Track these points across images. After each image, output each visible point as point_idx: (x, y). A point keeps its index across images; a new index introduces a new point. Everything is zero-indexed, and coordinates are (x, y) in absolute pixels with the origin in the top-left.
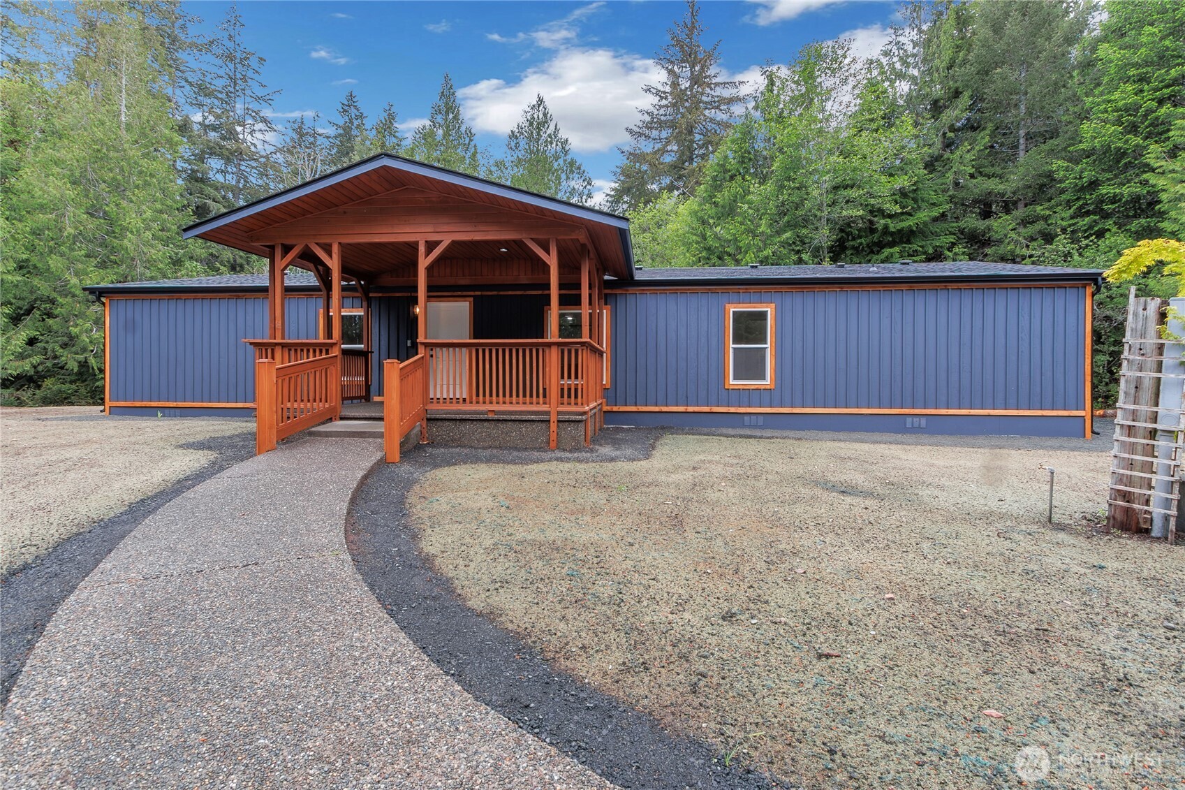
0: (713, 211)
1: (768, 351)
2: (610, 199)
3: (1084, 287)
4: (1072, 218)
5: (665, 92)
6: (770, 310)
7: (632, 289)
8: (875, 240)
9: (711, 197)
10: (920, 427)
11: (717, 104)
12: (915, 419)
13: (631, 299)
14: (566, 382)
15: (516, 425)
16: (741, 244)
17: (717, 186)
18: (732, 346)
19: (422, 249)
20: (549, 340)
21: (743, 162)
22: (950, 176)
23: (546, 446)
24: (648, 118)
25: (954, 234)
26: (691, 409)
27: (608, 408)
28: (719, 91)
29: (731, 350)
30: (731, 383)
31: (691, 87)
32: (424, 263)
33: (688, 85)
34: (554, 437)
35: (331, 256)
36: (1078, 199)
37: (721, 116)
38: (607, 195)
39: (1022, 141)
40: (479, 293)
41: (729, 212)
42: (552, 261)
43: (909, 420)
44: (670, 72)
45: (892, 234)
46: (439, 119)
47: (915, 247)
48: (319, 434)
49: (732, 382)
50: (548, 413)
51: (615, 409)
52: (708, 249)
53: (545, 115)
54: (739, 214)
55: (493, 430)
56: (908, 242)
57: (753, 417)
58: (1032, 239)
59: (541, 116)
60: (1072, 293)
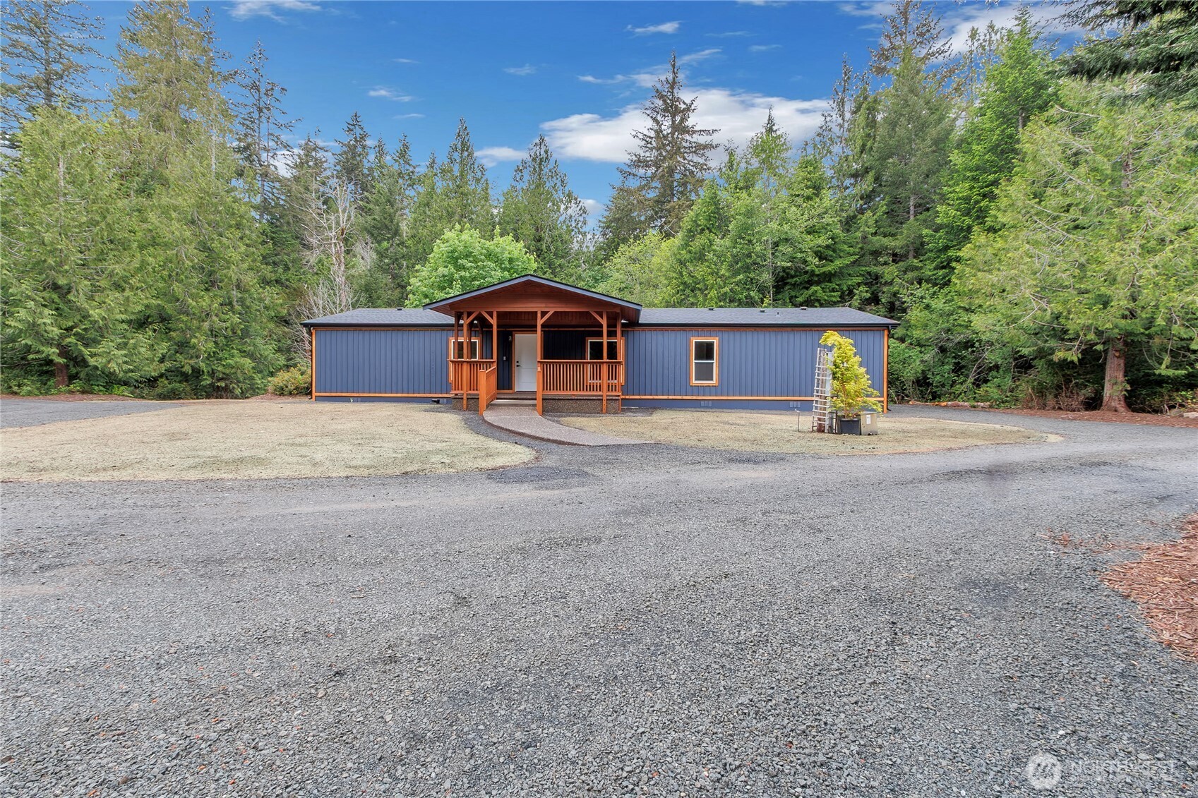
0: (688, 256)
1: (715, 364)
2: (602, 225)
3: (884, 330)
4: (935, 269)
5: (650, 137)
6: (715, 341)
7: (637, 328)
8: (806, 280)
9: (687, 245)
11: (694, 149)
13: (637, 334)
14: (611, 382)
15: (586, 401)
16: (707, 283)
17: (691, 235)
18: (694, 361)
19: (539, 315)
20: (603, 360)
21: (710, 220)
22: (859, 234)
23: (601, 412)
24: (635, 158)
25: (863, 275)
26: (671, 397)
27: (623, 397)
28: (696, 138)
29: (694, 364)
31: (673, 134)
32: (540, 322)
33: (669, 131)
34: (604, 407)
35: (492, 317)
36: (938, 257)
37: (696, 159)
38: (600, 221)
39: (912, 208)
41: (700, 257)
42: (604, 322)
43: (791, 403)
44: (655, 120)
45: (818, 275)
46: (456, 156)
47: (834, 286)
48: (495, 405)
49: (694, 382)
50: (602, 396)
51: (627, 397)
52: (685, 283)
53: (546, 152)
54: (706, 261)
55: (574, 404)
56: (830, 281)
57: (706, 402)
59: (542, 152)
60: (877, 334)
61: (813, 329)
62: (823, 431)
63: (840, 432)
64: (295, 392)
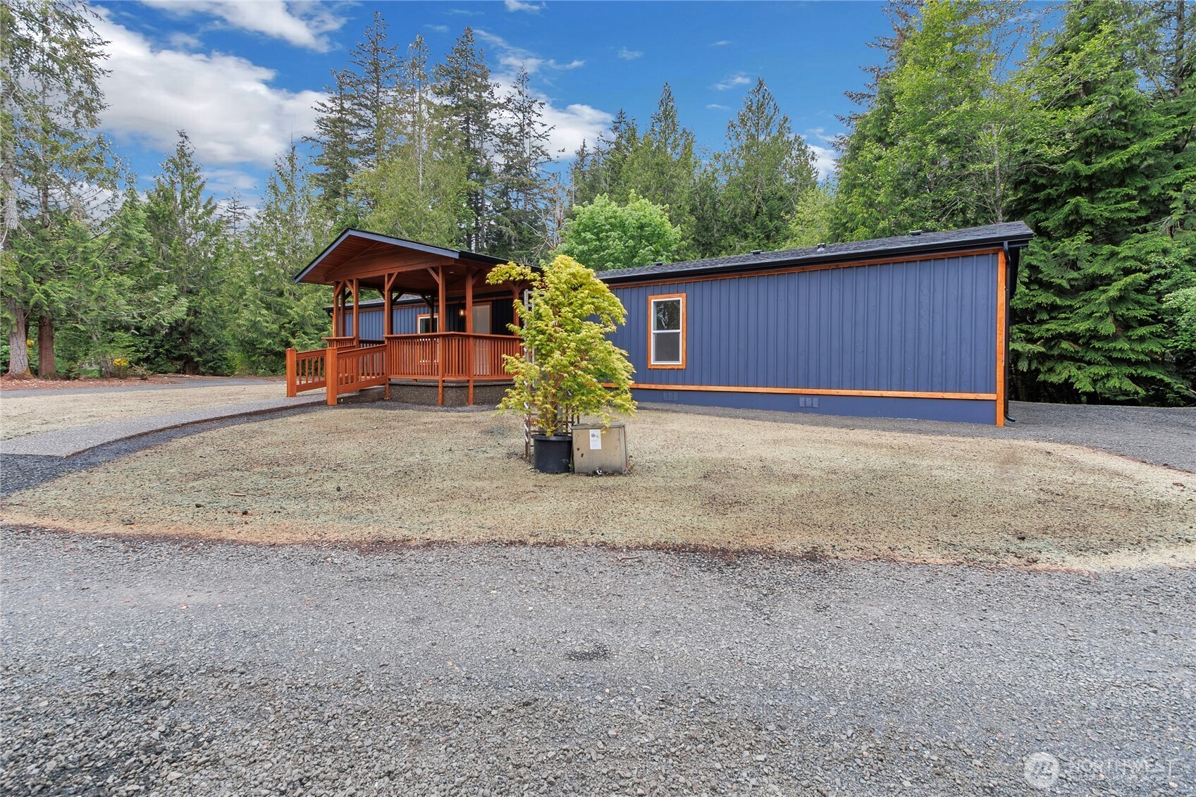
1: (681, 336)
3: (996, 253)
6: (681, 299)
10: (812, 407)
12: (807, 399)
18: (653, 331)
20: (438, 333)
29: (652, 335)
30: (652, 363)
32: (387, 287)
35: (352, 287)
40: (494, 298)
43: (802, 399)
55: (416, 392)
57: (670, 393)
61: (841, 265)
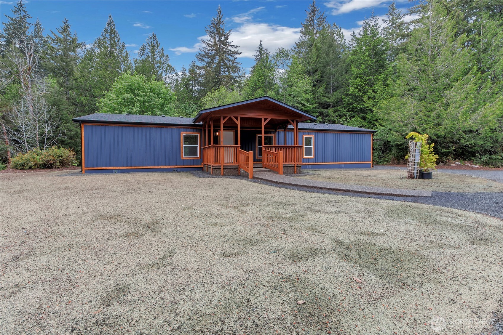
10: (343, 167)
15: (286, 168)
23: (294, 173)
29: (304, 148)
32: (264, 124)
34: (295, 170)
35: (238, 121)
36: (348, 107)
43: (341, 165)
49: (305, 156)
57: (309, 166)
58: (337, 116)
60: (369, 135)
62: (413, 178)
63: (419, 178)
64: (35, 167)
